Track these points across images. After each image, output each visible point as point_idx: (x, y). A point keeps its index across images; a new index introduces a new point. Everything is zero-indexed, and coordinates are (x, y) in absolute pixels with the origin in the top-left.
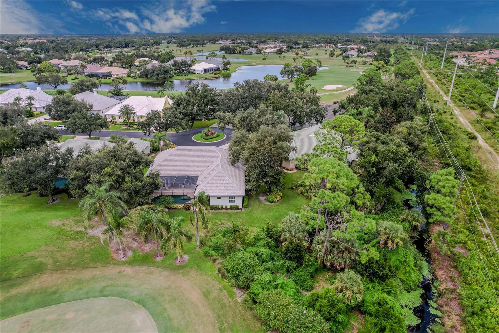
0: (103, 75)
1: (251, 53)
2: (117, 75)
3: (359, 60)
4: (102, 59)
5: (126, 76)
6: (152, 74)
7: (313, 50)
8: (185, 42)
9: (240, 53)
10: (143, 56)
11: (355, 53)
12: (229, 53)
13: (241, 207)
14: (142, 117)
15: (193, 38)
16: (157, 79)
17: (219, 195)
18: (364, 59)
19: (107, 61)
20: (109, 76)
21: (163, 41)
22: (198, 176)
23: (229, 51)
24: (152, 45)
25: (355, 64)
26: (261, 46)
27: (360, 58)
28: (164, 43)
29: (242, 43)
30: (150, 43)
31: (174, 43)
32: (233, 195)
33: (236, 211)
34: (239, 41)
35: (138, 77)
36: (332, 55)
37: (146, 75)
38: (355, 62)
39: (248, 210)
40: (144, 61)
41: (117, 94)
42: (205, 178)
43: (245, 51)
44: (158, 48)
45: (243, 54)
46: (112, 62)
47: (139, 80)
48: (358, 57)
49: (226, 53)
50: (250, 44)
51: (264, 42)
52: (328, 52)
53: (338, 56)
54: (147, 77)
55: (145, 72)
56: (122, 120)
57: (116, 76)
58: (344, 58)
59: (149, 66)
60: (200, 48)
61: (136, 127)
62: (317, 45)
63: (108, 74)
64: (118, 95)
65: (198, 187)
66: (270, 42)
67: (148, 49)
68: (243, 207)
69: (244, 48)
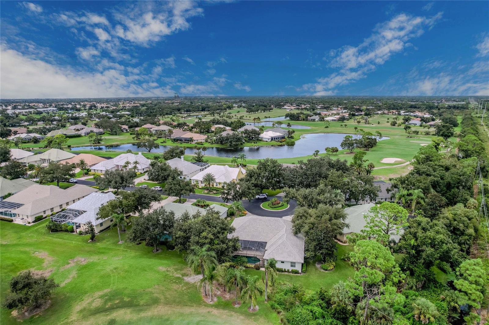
0: (186, 140)
1: (314, 120)
2: (197, 140)
3: (421, 130)
4: (185, 124)
5: (204, 141)
6: (226, 141)
7: (376, 117)
8: (253, 106)
9: (304, 120)
10: (218, 123)
11: (418, 122)
12: (293, 120)
13: (300, 271)
14: (220, 183)
15: (261, 103)
16: (230, 145)
17: (283, 260)
18: (426, 129)
19: (188, 126)
20: (191, 141)
21: (234, 105)
22: (267, 242)
23: (293, 117)
24: (225, 109)
25: (417, 134)
26: (324, 113)
27: (423, 127)
28: (235, 107)
29: (306, 109)
30: (223, 108)
31: (244, 107)
32: (294, 261)
33: (296, 275)
34: (303, 107)
35: (214, 143)
36: (394, 124)
37: (221, 141)
38: (417, 133)
39: (306, 275)
40: (220, 128)
41: (199, 160)
42: (272, 245)
43: (309, 118)
44: (230, 113)
45: (307, 120)
46: (192, 128)
47: (215, 146)
48: (421, 126)
49: (291, 119)
50: (314, 110)
51: (327, 108)
52: (391, 120)
53: (400, 125)
54: (222, 143)
55: (220, 139)
56: (203, 185)
57: (196, 142)
58: (407, 128)
59: (224, 134)
60: (267, 114)
61: (215, 192)
62: (379, 112)
63: (190, 140)
64: (200, 162)
65: (266, 252)
66: (334, 108)
67: (222, 114)
68: (302, 272)
69: (308, 115)
